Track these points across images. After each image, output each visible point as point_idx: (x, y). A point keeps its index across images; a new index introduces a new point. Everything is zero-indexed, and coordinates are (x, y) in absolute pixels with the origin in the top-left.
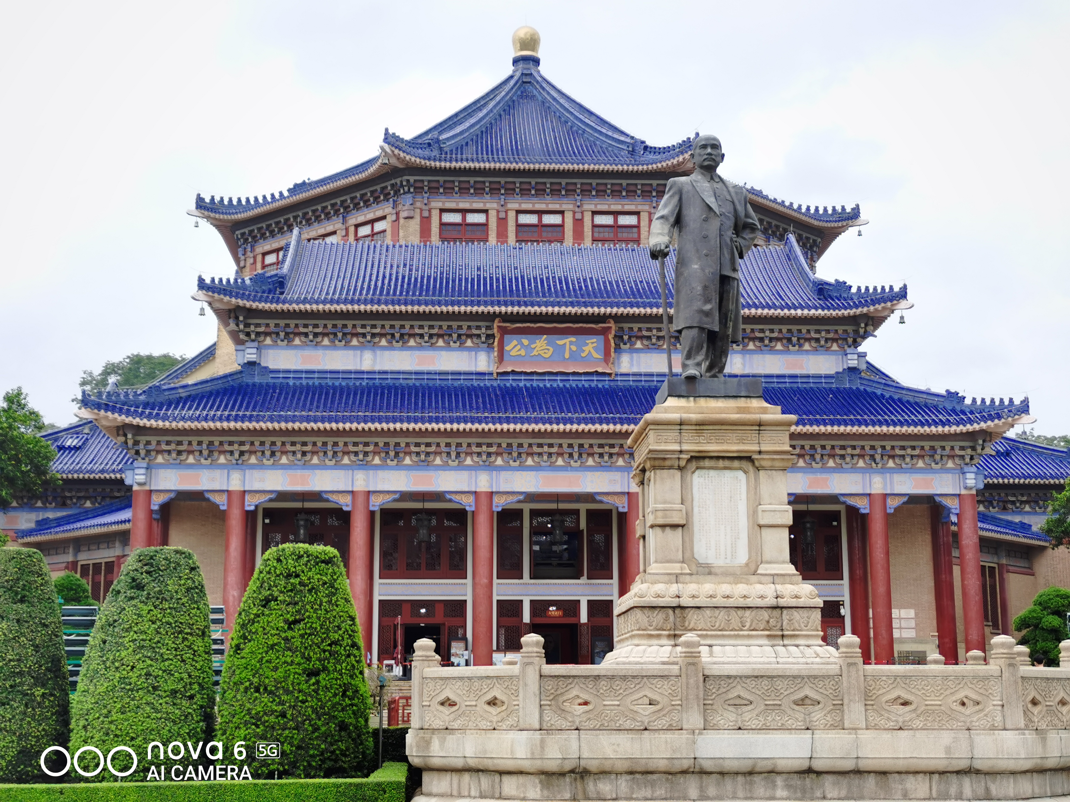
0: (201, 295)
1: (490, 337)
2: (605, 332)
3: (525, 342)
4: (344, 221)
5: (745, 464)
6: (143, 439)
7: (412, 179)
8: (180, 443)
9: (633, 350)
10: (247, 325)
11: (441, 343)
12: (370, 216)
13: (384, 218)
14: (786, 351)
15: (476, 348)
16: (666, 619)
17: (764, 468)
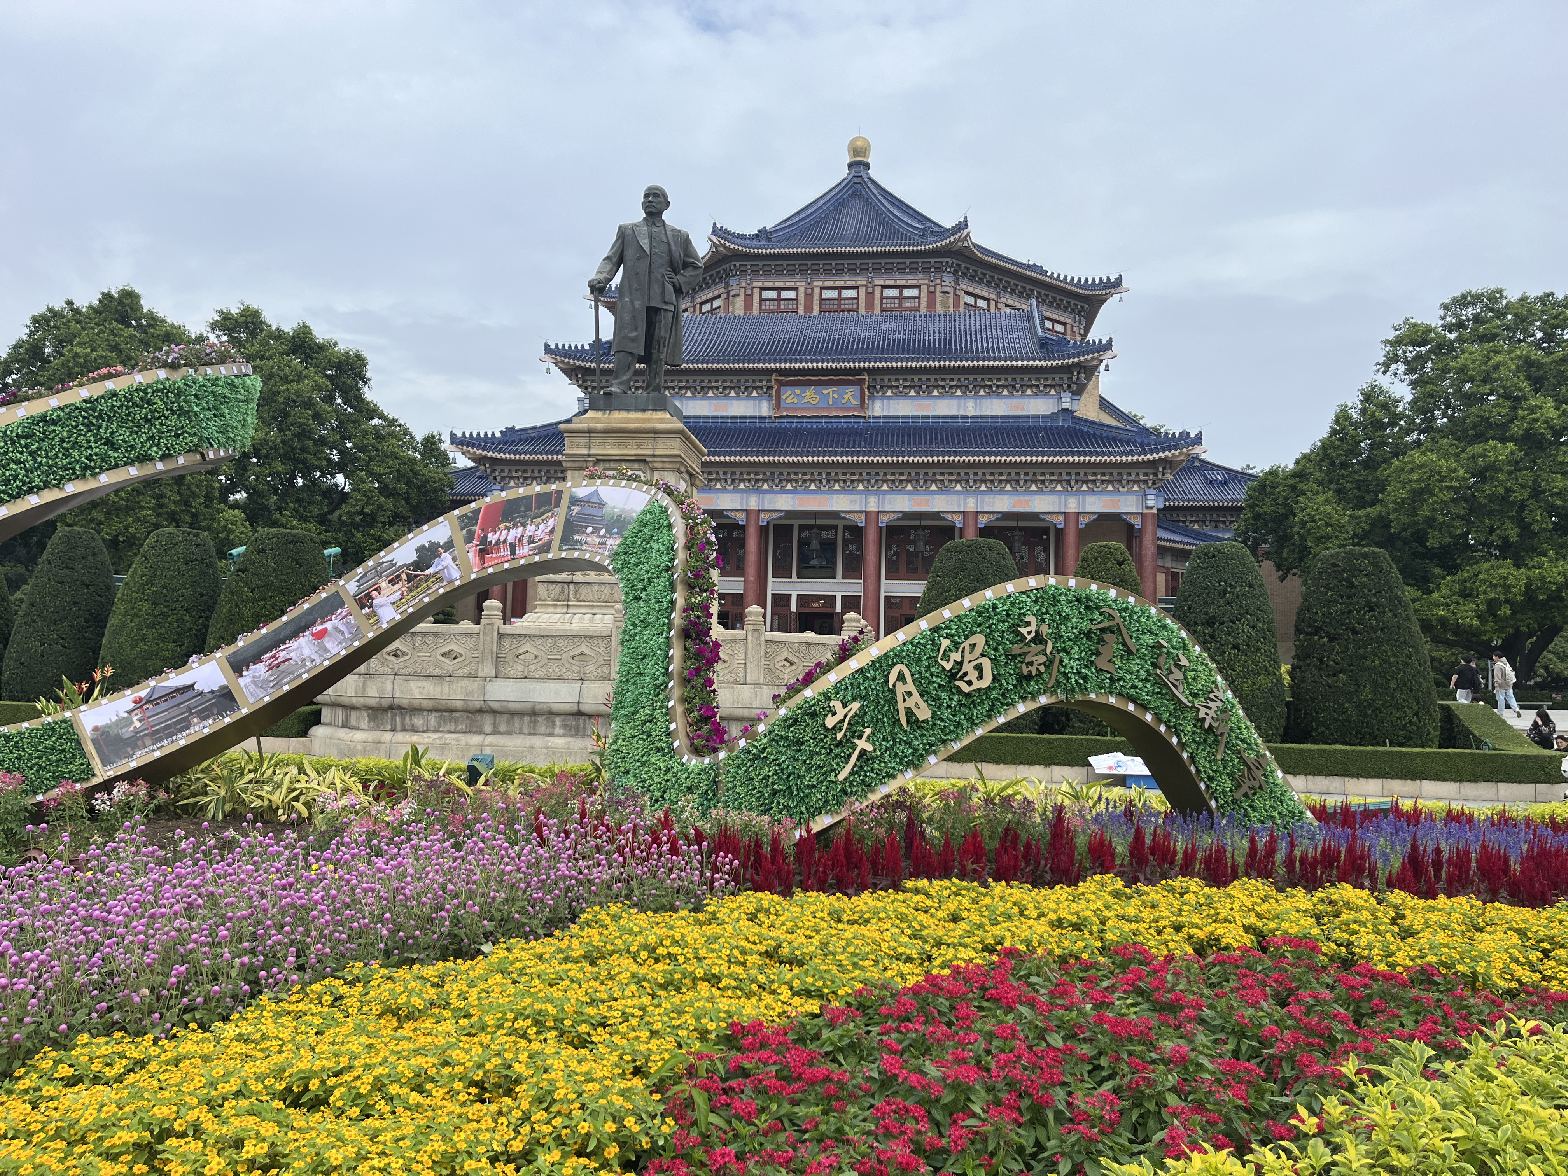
0: (547, 358)
1: (770, 388)
2: (860, 382)
3: (798, 392)
4: (692, 301)
5: (642, 465)
6: (499, 468)
7: (738, 264)
8: (525, 471)
9: (884, 397)
10: (584, 381)
11: (733, 394)
12: (710, 296)
13: (718, 297)
14: (1011, 395)
15: (760, 396)
16: (562, 592)
17: (657, 469)
